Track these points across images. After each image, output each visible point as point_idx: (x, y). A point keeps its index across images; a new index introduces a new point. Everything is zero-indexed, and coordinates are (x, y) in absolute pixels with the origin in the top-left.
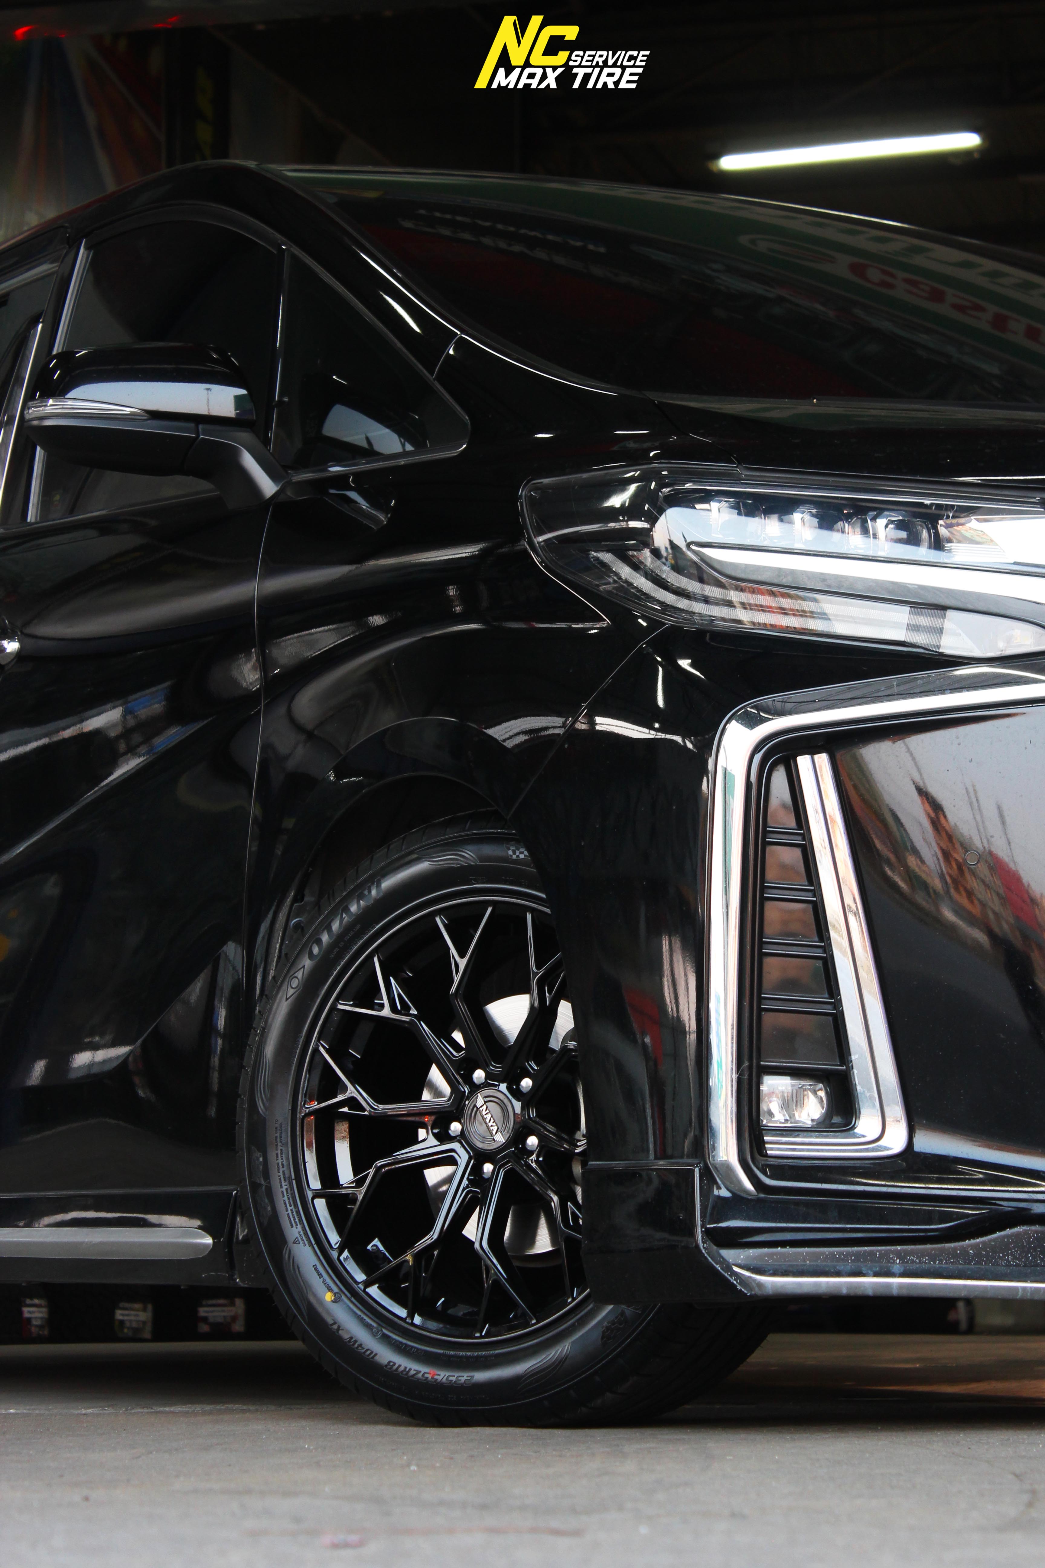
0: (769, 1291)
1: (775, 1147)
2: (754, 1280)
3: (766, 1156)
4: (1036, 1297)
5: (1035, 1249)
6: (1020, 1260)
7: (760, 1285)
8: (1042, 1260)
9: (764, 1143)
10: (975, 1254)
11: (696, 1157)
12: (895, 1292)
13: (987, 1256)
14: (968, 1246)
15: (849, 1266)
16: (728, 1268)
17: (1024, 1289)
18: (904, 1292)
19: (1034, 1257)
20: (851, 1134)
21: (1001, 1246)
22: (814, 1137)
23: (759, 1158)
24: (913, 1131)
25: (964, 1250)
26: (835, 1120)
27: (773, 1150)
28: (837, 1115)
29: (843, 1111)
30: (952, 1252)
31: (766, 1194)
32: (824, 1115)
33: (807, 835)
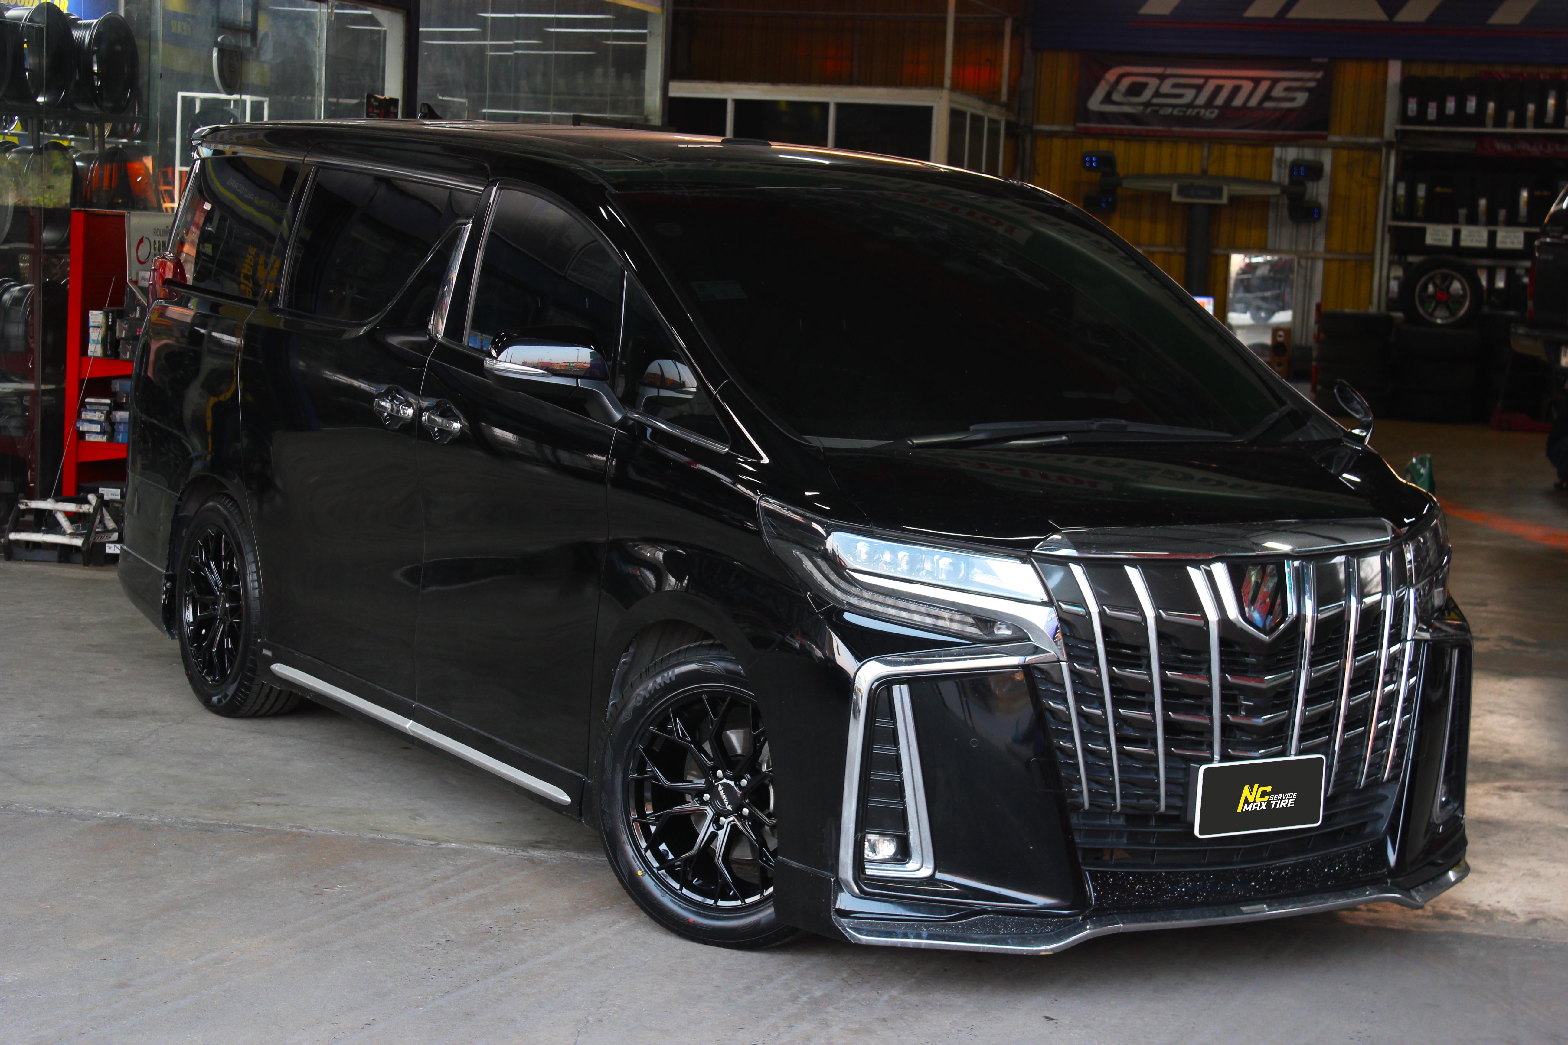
0: (864, 942)
1: (871, 871)
2: (857, 937)
3: (866, 874)
4: (989, 951)
6: (982, 931)
7: (859, 939)
8: (993, 931)
9: (865, 868)
10: (961, 928)
11: (831, 872)
12: (923, 947)
13: (967, 928)
14: (959, 923)
15: (902, 930)
16: (845, 929)
17: (984, 947)
18: (927, 947)
19: (989, 930)
20: (906, 865)
21: (974, 924)
22: (889, 867)
23: (862, 876)
24: (935, 869)
25: (957, 925)
26: (899, 857)
27: (868, 872)
28: (901, 855)
29: (903, 853)
30: (951, 927)
31: (865, 895)
32: (895, 854)
33: (895, 723)
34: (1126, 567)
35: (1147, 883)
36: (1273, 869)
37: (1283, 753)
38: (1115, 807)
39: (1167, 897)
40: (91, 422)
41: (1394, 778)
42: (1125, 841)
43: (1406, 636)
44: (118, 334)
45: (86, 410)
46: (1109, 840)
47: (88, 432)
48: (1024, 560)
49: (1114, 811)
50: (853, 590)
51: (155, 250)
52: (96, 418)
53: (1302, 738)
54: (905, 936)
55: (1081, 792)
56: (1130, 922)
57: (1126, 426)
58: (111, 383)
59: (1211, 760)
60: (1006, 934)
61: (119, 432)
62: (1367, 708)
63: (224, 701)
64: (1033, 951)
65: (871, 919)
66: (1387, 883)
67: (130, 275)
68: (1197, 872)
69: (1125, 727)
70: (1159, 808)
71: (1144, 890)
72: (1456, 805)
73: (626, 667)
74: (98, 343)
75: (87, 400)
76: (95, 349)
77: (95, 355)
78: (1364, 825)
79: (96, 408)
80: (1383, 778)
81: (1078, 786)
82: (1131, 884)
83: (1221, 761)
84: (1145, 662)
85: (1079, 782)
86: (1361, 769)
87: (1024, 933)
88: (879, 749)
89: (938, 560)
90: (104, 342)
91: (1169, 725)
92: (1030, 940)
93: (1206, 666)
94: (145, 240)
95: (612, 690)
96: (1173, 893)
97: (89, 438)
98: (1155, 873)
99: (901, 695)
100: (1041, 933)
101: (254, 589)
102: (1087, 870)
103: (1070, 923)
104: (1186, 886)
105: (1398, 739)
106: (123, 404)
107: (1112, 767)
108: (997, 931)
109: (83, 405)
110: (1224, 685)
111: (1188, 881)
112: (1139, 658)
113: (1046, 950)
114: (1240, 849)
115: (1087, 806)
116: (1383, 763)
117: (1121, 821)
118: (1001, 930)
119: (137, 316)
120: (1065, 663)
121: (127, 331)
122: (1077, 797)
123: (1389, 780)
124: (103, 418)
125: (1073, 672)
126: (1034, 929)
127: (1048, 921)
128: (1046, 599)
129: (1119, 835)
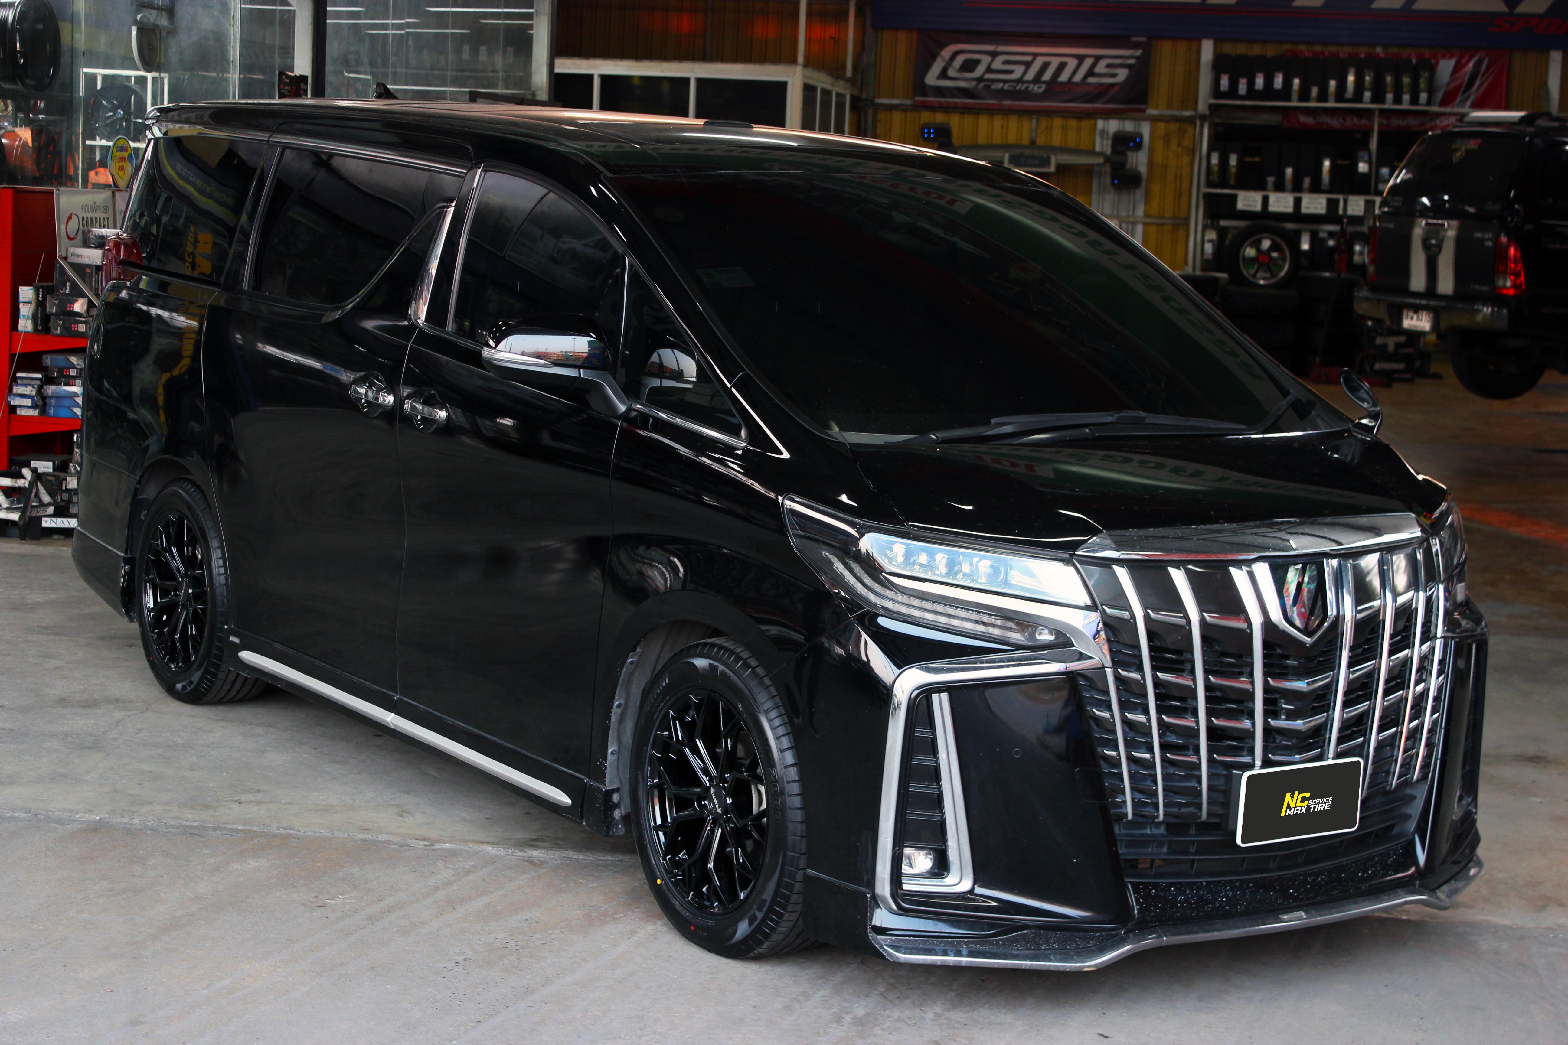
0: (902, 961)
1: (908, 886)
2: (895, 955)
3: (903, 890)
4: (1031, 968)
5: (1031, 942)
7: (898, 958)
8: (1034, 947)
9: (902, 883)
10: (1002, 945)
11: (868, 888)
12: (963, 964)
13: (1008, 945)
14: (1000, 939)
16: (882, 947)
17: (1026, 964)
18: (968, 965)
19: (1031, 946)
20: (944, 880)
21: (1016, 940)
22: (927, 881)
23: (900, 892)
24: (975, 883)
25: (998, 941)
26: (936, 871)
27: (905, 887)
28: (939, 869)
29: (941, 867)
30: (991, 943)
31: (902, 911)
32: (932, 868)
33: (934, 733)
34: (1170, 569)
35: (1188, 894)
36: (1310, 875)
37: (1320, 758)
38: (1157, 817)
39: (1209, 908)
40: (23, 396)
41: (1424, 777)
42: (1165, 850)
43: (1436, 634)
44: (48, 310)
45: (17, 385)
46: (1150, 850)
47: (20, 406)
48: (1067, 562)
49: (1156, 820)
50: (888, 593)
51: (83, 226)
52: (27, 393)
53: (1340, 740)
54: (945, 953)
55: (1125, 802)
56: (1173, 935)
57: (1144, 418)
58: (41, 358)
59: (1251, 766)
60: (1048, 949)
61: (51, 406)
62: (1399, 708)
63: (189, 688)
64: (1076, 967)
65: (909, 936)
66: (1415, 885)
67: (60, 251)
68: (1237, 881)
69: (1168, 734)
70: (1200, 817)
71: (1186, 901)
72: (1470, 800)
73: (632, 666)
74: (28, 318)
75: (19, 375)
76: (25, 325)
77: (26, 330)
78: (1392, 827)
79: (27, 382)
80: (1413, 778)
81: (1121, 796)
82: (1173, 895)
83: (1262, 767)
84: (1188, 666)
85: (1123, 792)
86: (1392, 770)
87: (1066, 949)
88: (918, 760)
89: (978, 562)
90: (34, 317)
91: (1212, 732)
92: (1073, 956)
93: (1248, 669)
94: (74, 217)
95: (618, 690)
96: (1214, 903)
97: (20, 412)
98: (1196, 883)
99: (941, 704)
100: (1083, 948)
101: (220, 575)
102: (1130, 882)
103: (1113, 936)
104: (1226, 896)
105: (1428, 739)
106: (55, 378)
107: (1156, 775)
108: (1038, 946)
109: (15, 379)
110: (1267, 689)
111: (1228, 890)
112: (1181, 662)
113: (1089, 966)
114: (1277, 856)
115: (1130, 816)
116: (1413, 763)
117: (1162, 830)
118: (1042, 945)
119: (67, 291)
120: (1110, 669)
121: (58, 306)
122: (1121, 807)
123: (1418, 781)
124: (34, 393)
125: (1118, 678)
126: (1077, 944)
127: (1091, 935)
128: (1089, 602)
129: (1160, 845)
